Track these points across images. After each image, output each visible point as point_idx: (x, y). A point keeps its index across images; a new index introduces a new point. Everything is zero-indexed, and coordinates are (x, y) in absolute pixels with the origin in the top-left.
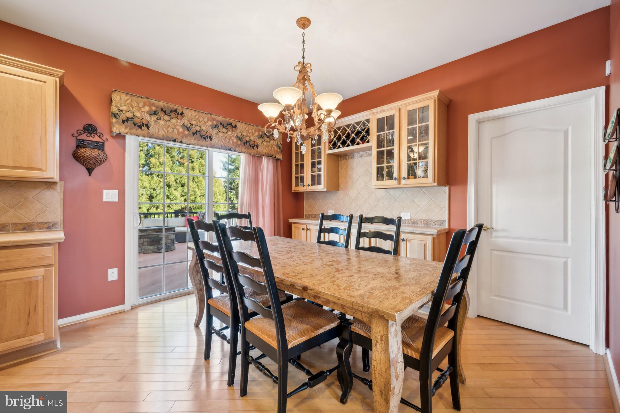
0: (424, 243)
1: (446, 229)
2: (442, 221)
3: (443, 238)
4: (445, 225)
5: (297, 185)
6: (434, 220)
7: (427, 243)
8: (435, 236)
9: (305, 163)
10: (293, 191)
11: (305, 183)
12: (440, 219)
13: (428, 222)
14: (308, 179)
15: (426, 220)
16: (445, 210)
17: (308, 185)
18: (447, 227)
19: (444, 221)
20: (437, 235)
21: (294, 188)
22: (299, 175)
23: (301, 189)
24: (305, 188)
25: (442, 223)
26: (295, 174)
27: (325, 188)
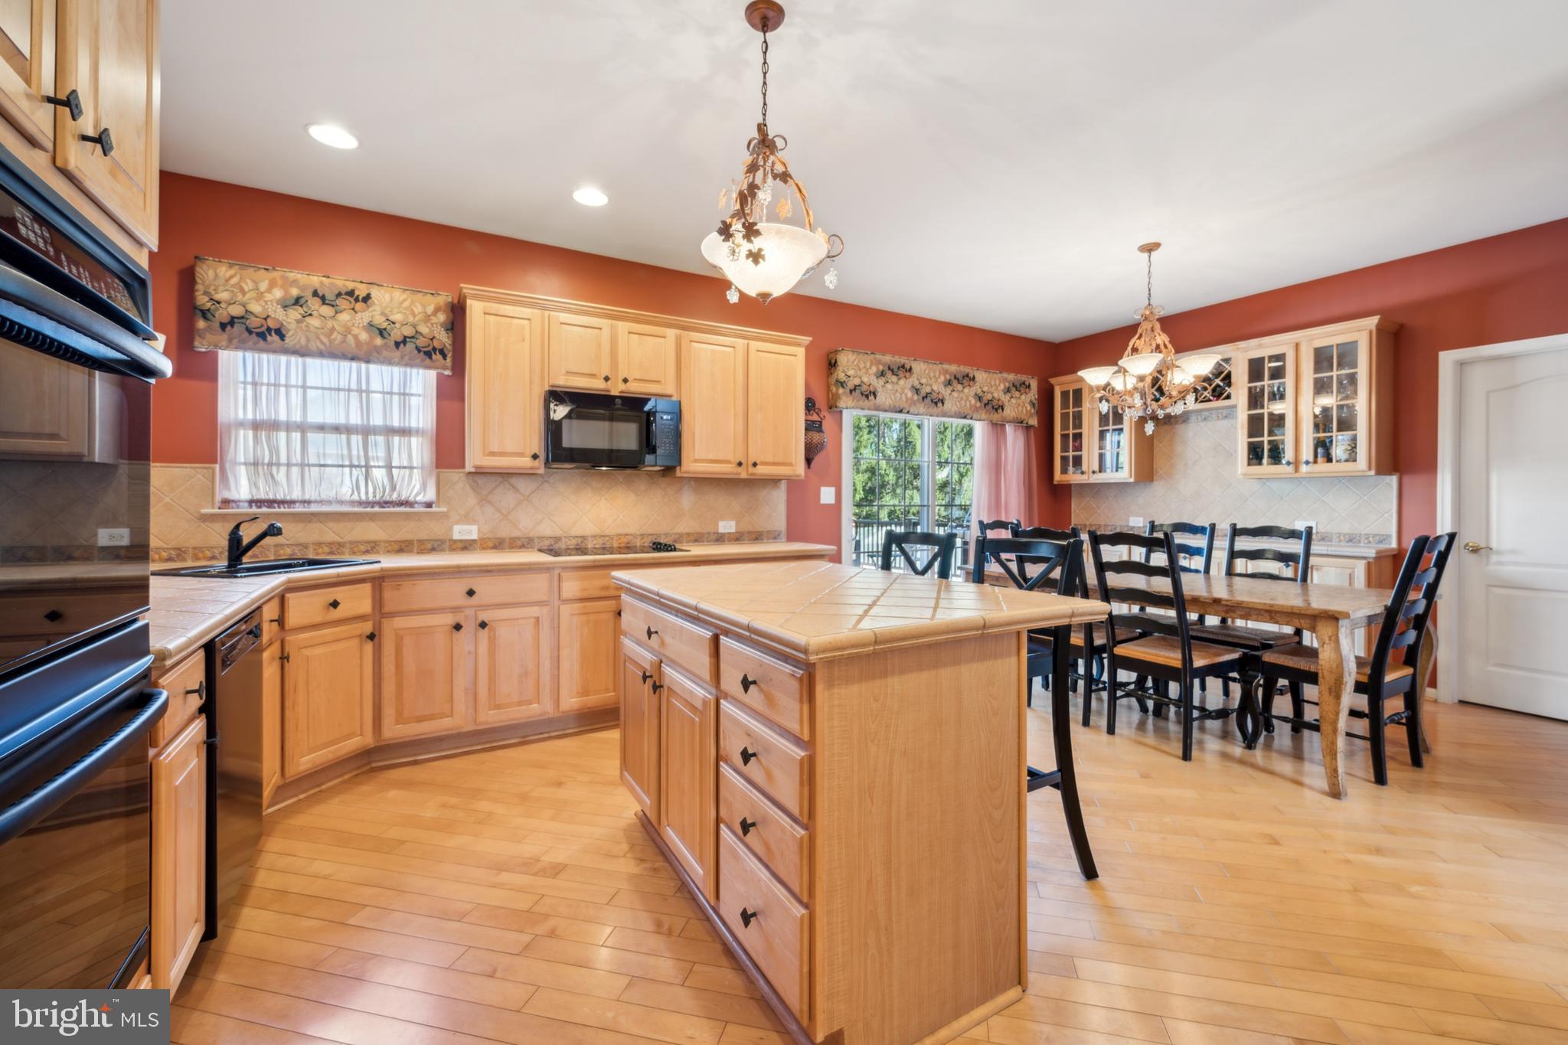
0: (1348, 571)
1: (1393, 549)
2: (1383, 535)
3: (1388, 566)
4: (1390, 544)
5: (1064, 471)
6: (1367, 534)
7: (1354, 572)
8: (1371, 560)
9: (1085, 431)
10: (1055, 483)
11: (1084, 467)
12: (1382, 533)
13: (1355, 538)
14: (1090, 460)
15: (1348, 534)
16: (1391, 516)
17: (1094, 472)
18: (1394, 545)
19: (1390, 536)
20: (1376, 558)
21: (1058, 477)
22: (1071, 454)
23: (1074, 477)
24: (1085, 477)
25: (1384, 539)
26: (1062, 452)
27: (1131, 477)
